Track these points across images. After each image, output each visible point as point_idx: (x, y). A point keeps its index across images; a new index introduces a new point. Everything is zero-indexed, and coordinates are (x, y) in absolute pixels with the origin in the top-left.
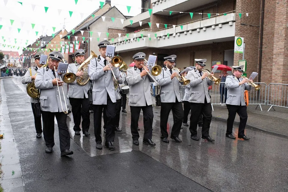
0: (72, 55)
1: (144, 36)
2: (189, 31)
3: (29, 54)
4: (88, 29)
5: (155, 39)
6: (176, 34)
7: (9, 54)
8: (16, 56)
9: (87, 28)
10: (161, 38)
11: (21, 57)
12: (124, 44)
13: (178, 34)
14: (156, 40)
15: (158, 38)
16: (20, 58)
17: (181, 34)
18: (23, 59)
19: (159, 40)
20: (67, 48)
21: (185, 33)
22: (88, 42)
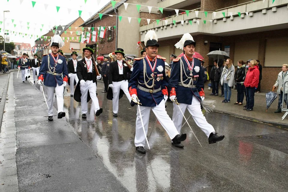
0: (93, 45)
1: (197, 19)
2: (271, 9)
3: (42, 45)
4: (116, 13)
5: (210, 22)
6: (249, 13)
7: (21, 44)
8: (28, 47)
9: (115, 11)
10: (219, 22)
11: (34, 48)
12: (164, 30)
13: (251, 14)
14: (212, 25)
15: (215, 21)
16: (32, 49)
17: (256, 14)
18: (35, 50)
19: (216, 23)
20: (87, 36)
21: (264, 11)
22: (115, 28)
